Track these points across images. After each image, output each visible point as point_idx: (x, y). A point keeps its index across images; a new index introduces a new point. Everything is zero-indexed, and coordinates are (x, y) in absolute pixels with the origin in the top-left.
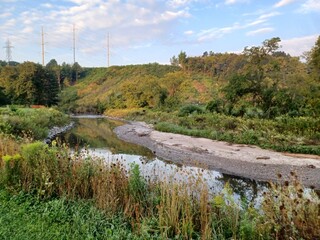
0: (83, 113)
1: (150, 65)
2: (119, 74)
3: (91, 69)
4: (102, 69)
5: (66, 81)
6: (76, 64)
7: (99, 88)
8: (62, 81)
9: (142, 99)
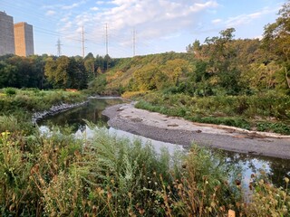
0: (109, 95)
1: (167, 54)
2: (141, 63)
3: (119, 59)
4: (127, 59)
5: (99, 70)
6: (107, 57)
7: (124, 74)
8: (96, 70)
9: (152, 83)
